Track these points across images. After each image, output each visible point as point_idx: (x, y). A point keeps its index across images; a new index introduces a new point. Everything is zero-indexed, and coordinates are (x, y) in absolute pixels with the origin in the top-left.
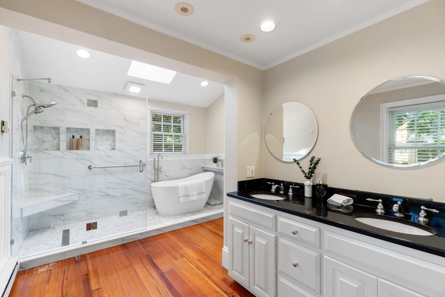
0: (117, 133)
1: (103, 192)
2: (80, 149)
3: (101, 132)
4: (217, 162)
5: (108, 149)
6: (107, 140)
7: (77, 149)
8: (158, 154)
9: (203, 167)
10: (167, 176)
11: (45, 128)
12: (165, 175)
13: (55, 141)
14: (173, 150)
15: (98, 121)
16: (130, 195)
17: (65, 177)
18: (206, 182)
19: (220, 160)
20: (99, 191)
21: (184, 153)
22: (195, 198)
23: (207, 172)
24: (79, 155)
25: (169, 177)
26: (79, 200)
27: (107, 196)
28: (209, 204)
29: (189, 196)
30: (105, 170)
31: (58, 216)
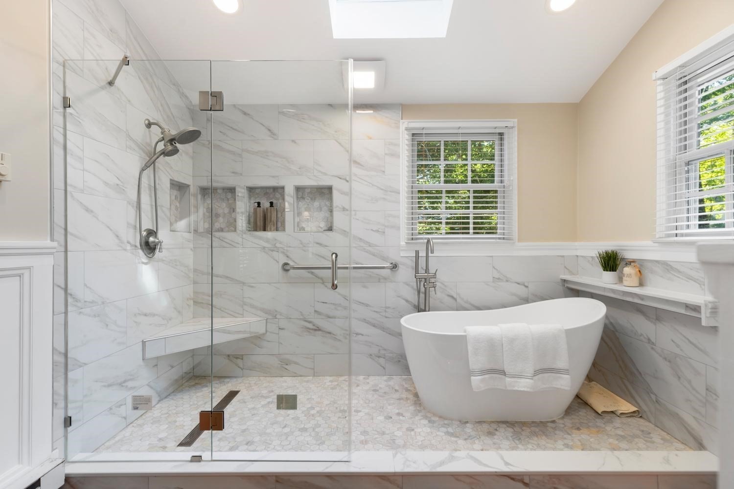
0: (335, 193)
1: (310, 322)
2: (269, 228)
3: (308, 193)
4: (619, 268)
5: (322, 228)
6: (320, 209)
7: (265, 230)
8: (426, 241)
9: (564, 281)
10: (452, 297)
11: (218, 191)
12: (449, 296)
13: (232, 215)
14: (471, 231)
15: (300, 169)
16: (362, 335)
17: (244, 283)
18: (569, 333)
19: (629, 263)
20: (301, 317)
21: (504, 238)
22: (524, 385)
23: (578, 296)
24: (267, 241)
25: (458, 300)
26: (266, 333)
27: (315, 330)
28: (586, 404)
29: (503, 373)
30: (312, 273)
31: (235, 357)
